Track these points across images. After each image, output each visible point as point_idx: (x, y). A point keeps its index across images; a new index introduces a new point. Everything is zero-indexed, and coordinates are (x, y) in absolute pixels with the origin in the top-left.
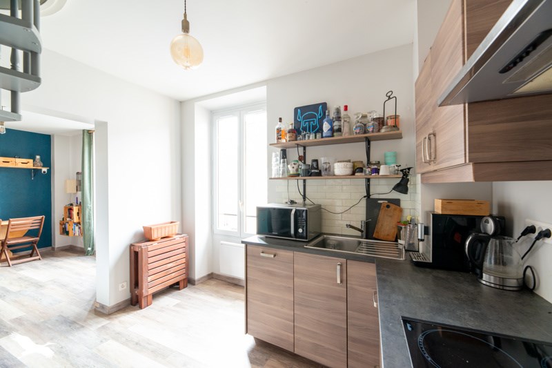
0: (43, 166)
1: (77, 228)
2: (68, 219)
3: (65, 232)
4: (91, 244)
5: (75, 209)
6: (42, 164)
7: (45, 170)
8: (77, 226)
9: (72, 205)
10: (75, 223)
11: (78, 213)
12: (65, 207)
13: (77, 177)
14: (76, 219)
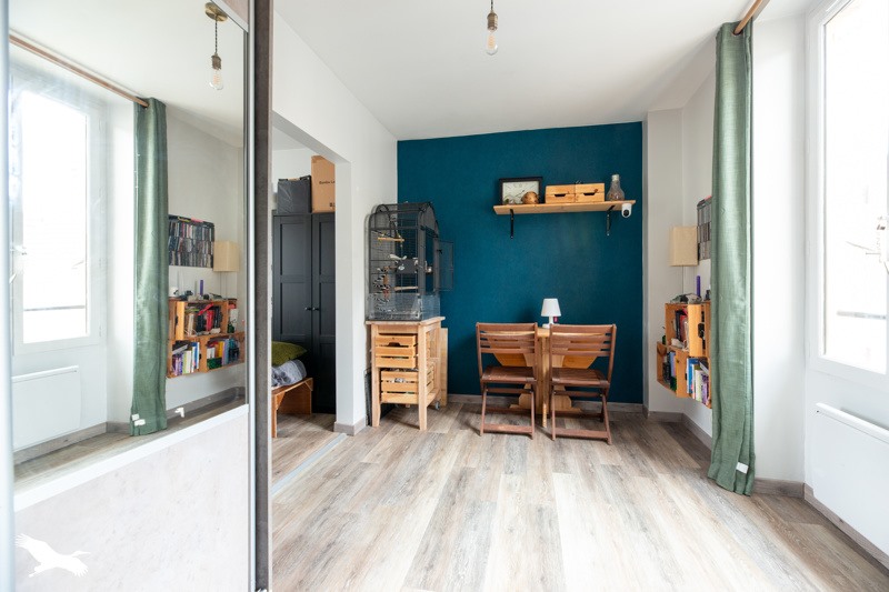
0: (627, 198)
1: (697, 376)
2: (675, 342)
3: (668, 378)
4: (746, 452)
5: (693, 314)
6: (623, 195)
7: (627, 206)
8: (698, 368)
9: (684, 299)
10: (693, 360)
11: (701, 327)
12: (669, 306)
13: (700, 216)
14: (694, 346)
